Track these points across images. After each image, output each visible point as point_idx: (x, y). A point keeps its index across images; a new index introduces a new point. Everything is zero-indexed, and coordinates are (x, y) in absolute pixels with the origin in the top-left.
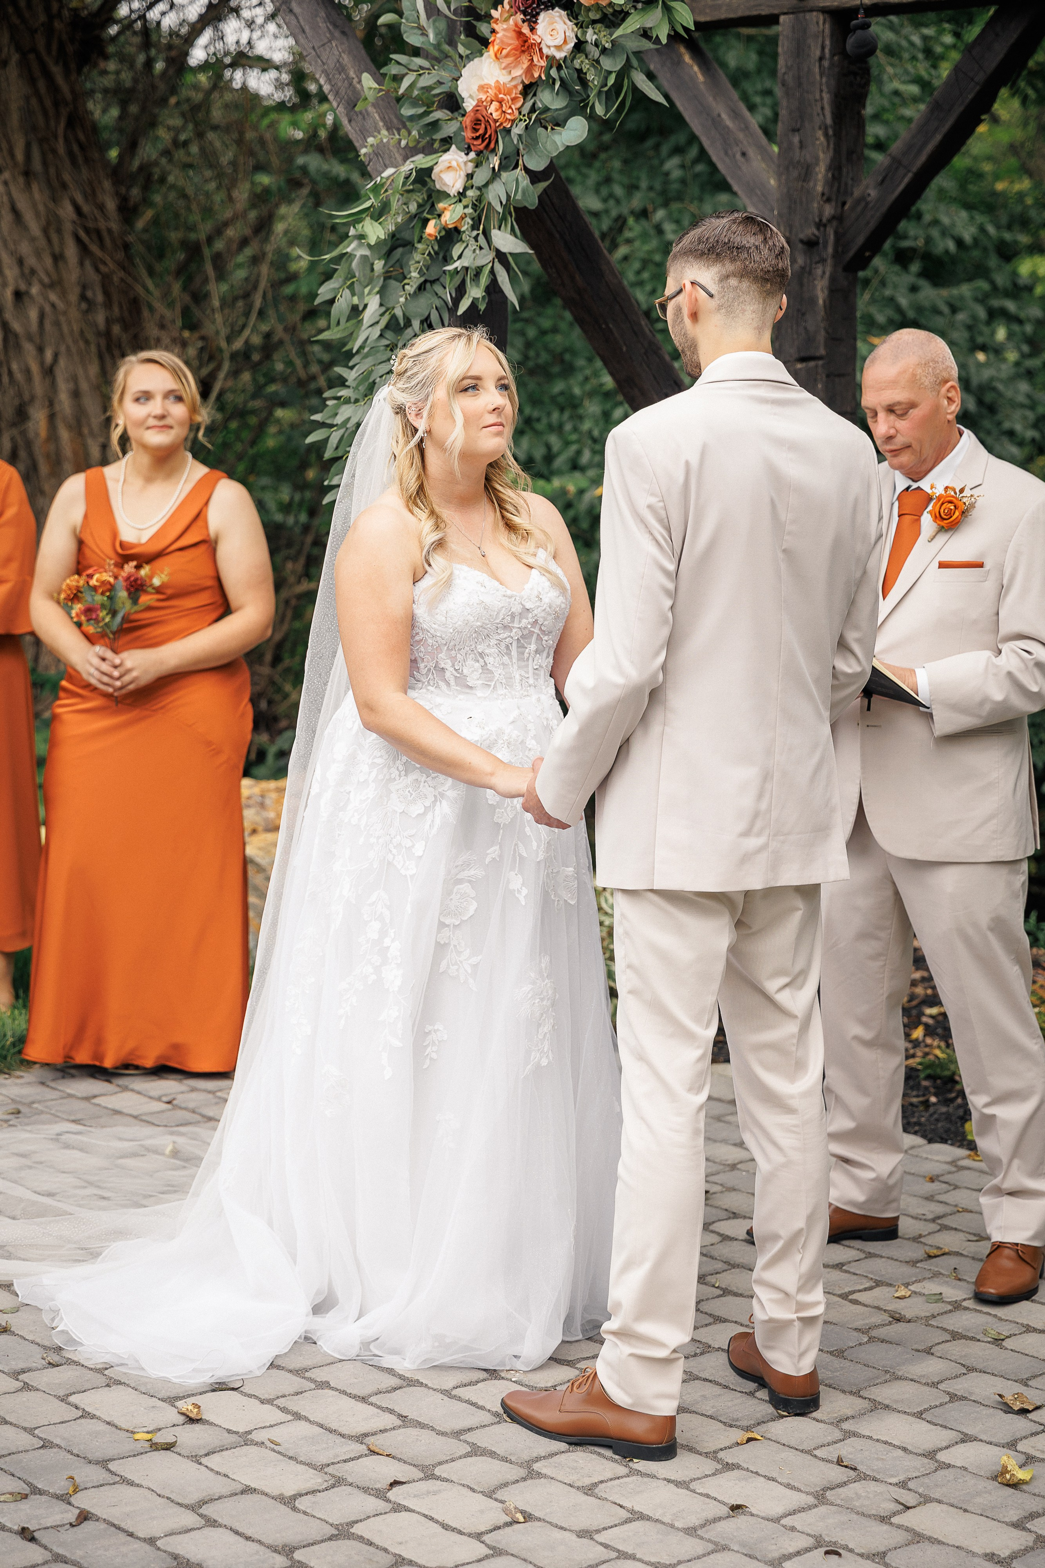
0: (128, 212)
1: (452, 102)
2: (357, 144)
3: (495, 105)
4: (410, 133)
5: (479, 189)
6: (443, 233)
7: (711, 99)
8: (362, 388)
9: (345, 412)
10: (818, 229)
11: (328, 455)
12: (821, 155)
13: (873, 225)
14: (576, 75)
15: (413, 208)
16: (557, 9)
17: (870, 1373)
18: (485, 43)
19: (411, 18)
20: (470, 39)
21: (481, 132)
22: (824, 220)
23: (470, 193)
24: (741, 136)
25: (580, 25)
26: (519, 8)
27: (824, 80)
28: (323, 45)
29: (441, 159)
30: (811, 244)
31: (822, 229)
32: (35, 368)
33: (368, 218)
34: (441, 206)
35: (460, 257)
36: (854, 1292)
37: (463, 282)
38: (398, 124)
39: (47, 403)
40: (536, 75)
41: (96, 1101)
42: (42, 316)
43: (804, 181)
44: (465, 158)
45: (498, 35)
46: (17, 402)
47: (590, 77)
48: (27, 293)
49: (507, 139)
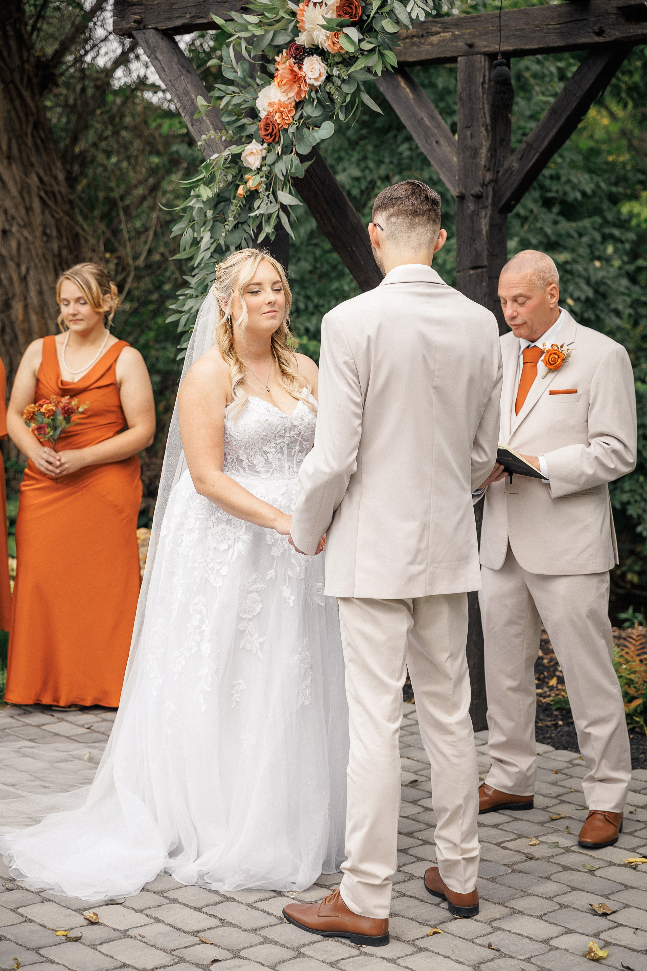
0: (71, 181)
1: (253, 113)
2: (196, 139)
3: (278, 114)
4: (227, 132)
5: (270, 166)
6: (248, 193)
7: (417, 109)
8: (200, 289)
9: (190, 303)
10: (482, 188)
11: (180, 329)
12: (484, 142)
13: (515, 185)
14: (327, 96)
15: (230, 178)
16: (315, 55)
17: (512, 891)
18: (272, 76)
19: (228, 62)
20: (264, 75)
21: (270, 131)
22: (486, 182)
23: (264, 169)
24: (436, 131)
25: (329, 65)
26: (292, 55)
27: (485, 96)
28: (176, 79)
29: (246, 148)
30: (478, 197)
31: (485, 187)
32: (15, 277)
33: (202, 185)
34: (247, 176)
35: (258, 208)
36: (504, 842)
37: (261, 222)
38: (219, 127)
39: (23, 298)
40: (303, 96)
41: (43, 728)
42: (19, 245)
43: (474, 158)
44: (261, 147)
45: (279, 72)
46: (4, 298)
47: (335, 97)
48: (10, 231)
49: (286, 135)
